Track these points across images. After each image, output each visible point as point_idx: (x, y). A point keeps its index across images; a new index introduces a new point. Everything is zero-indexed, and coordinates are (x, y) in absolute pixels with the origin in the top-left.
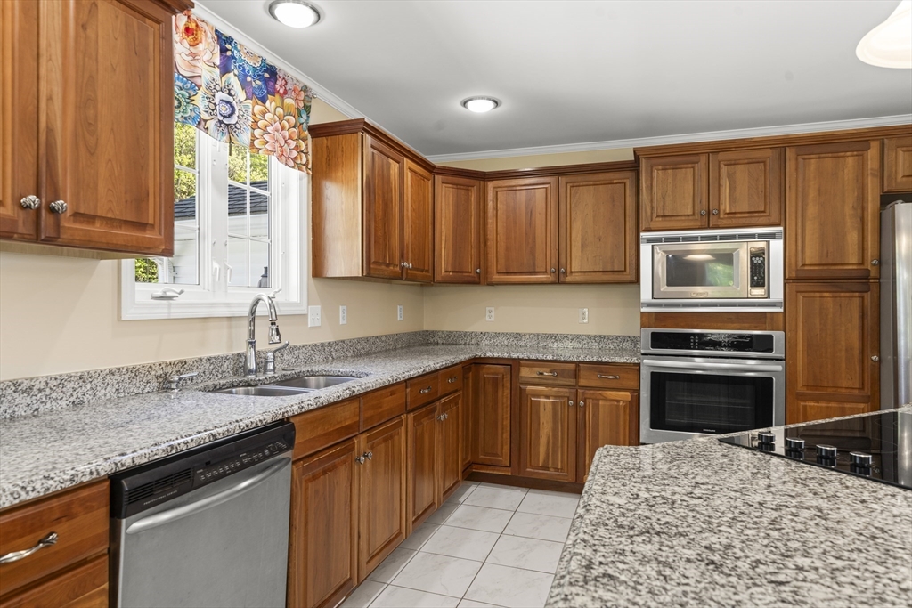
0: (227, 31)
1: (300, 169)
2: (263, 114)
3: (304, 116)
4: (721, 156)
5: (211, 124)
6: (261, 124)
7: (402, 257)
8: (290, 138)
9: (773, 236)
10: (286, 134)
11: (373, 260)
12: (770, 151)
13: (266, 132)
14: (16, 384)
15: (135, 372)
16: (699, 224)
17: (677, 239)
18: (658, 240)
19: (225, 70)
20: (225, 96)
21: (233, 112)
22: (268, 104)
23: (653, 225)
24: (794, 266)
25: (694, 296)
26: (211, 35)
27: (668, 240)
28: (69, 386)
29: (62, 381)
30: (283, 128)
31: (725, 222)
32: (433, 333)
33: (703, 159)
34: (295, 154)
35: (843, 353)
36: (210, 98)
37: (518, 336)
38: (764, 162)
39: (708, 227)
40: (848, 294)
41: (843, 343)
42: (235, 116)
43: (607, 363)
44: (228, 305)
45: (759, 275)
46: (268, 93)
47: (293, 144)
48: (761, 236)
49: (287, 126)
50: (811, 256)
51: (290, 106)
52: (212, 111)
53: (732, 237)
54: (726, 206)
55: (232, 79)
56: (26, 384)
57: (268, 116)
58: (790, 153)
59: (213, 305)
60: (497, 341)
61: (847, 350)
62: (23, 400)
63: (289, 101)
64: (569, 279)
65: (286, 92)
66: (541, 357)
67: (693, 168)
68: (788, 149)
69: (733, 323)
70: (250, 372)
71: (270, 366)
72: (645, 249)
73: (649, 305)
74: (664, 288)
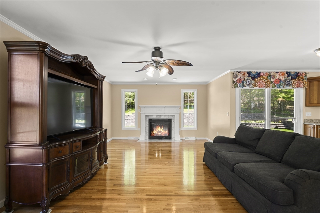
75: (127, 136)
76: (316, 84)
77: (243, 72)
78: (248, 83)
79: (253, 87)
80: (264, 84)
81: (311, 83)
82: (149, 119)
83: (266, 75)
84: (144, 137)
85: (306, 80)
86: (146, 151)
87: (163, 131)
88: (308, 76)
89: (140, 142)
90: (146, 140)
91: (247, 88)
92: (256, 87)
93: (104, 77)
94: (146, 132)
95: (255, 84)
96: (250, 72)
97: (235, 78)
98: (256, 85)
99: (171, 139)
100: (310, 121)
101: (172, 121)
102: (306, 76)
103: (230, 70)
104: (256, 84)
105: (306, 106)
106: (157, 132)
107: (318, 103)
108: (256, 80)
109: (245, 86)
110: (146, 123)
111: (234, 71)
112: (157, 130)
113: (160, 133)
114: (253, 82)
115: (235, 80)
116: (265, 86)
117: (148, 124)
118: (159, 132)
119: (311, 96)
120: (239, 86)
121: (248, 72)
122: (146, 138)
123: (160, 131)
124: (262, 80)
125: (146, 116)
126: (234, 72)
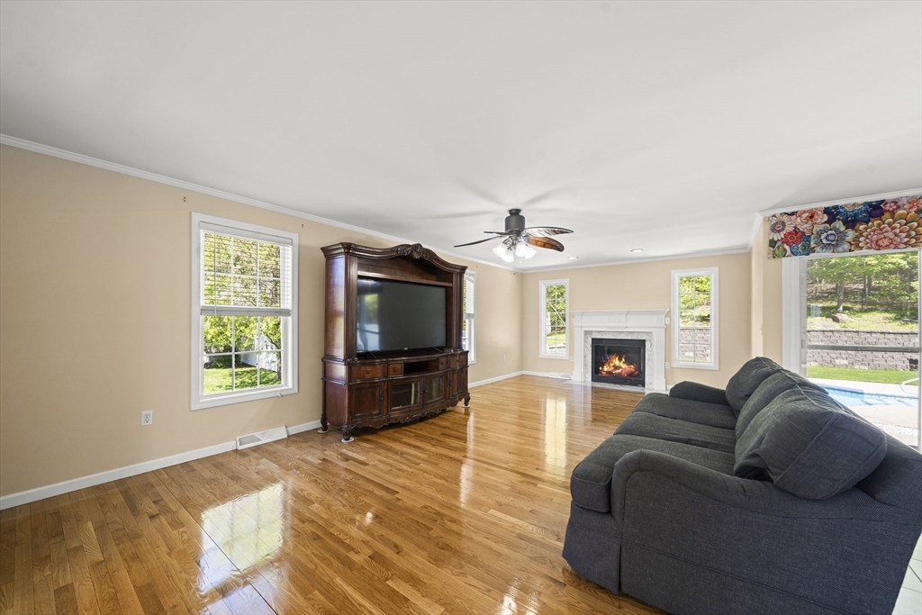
75: (548, 371)
77: (804, 212)
78: (825, 241)
79: (850, 251)
80: (904, 235)
82: (593, 339)
83: (911, 208)
84: (580, 374)
86: (584, 409)
87: (624, 366)
89: (572, 385)
90: (585, 381)
91: (819, 255)
92: (861, 248)
93: (463, 269)
94: (585, 365)
95: (856, 240)
96: (836, 208)
97: (779, 232)
98: (861, 245)
99: (644, 386)
101: (647, 344)
103: (759, 212)
104: (861, 239)
106: (612, 368)
108: (861, 227)
109: (814, 252)
110: (585, 346)
111: (772, 213)
112: (612, 364)
113: (617, 371)
114: (851, 234)
115: (776, 237)
116: (905, 243)
117: (590, 349)
118: (616, 368)
120: (789, 252)
121: (826, 208)
122: (585, 377)
123: (618, 365)
124: (889, 224)
125: (587, 333)
126: (774, 216)
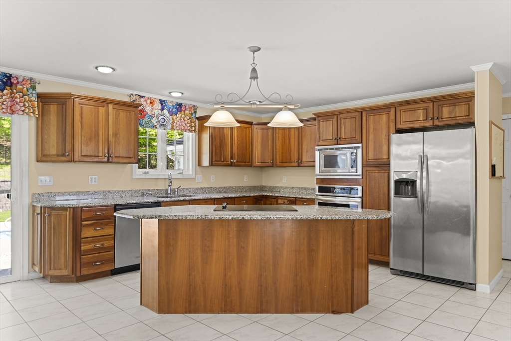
0: (163, 99)
1: (191, 132)
2: (176, 119)
3: (194, 115)
4: (341, 116)
5: (158, 126)
6: (175, 122)
7: (232, 158)
8: (187, 123)
9: (359, 147)
10: (186, 122)
11: (214, 160)
12: (357, 113)
13: (177, 124)
14: (109, 191)
15: (136, 191)
16: (334, 143)
17: (327, 149)
18: (321, 150)
19: (162, 109)
20: (162, 117)
21: (165, 121)
22: (178, 115)
23: (320, 144)
24: (365, 160)
25: (332, 172)
26: (158, 102)
27: (325, 149)
28: (120, 193)
29: (118, 192)
30: (184, 121)
31: (343, 142)
32: (265, 187)
33: (335, 116)
34: (189, 128)
35: (382, 195)
36: (157, 119)
37: (293, 188)
38: (355, 118)
39: (338, 145)
40: (384, 171)
41: (382, 191)
42: (165, 122)
43: (304, 198)
44: (164, 175)
45: (354, 163)
46: (178, 111)
47: (188, 125)
48: (355, 147)
49: (186, 119)
50: (371, 156)
51: (187, 113)
52: (158, 122)
53: (345, 148)
54: (343, 136)
55: (166, 112)
56: (111, 192)
57: (177, 119)
58: (364, 114)
59: (159, 175)
60: (286, 190)
61: (383, 194)
62: (110, 195)
63: (187, 112)
64: (302, 165)
65: (186, 109)
66: (284, 196)
67: (332, 120)
68: (363, 112)
69: (346, 182)
70: (169, 194)
71: (176, 193)
72: (317, 153)
73: (319, 175)
74: (323, 169)
76: (53, 108)
81: (46, 107)
85: (33, 99)
88: (40, 89)
100: (49, 198)
102: (34, 88)
105: (38, 161)
107: (58, 155)
119: (46, 137)
